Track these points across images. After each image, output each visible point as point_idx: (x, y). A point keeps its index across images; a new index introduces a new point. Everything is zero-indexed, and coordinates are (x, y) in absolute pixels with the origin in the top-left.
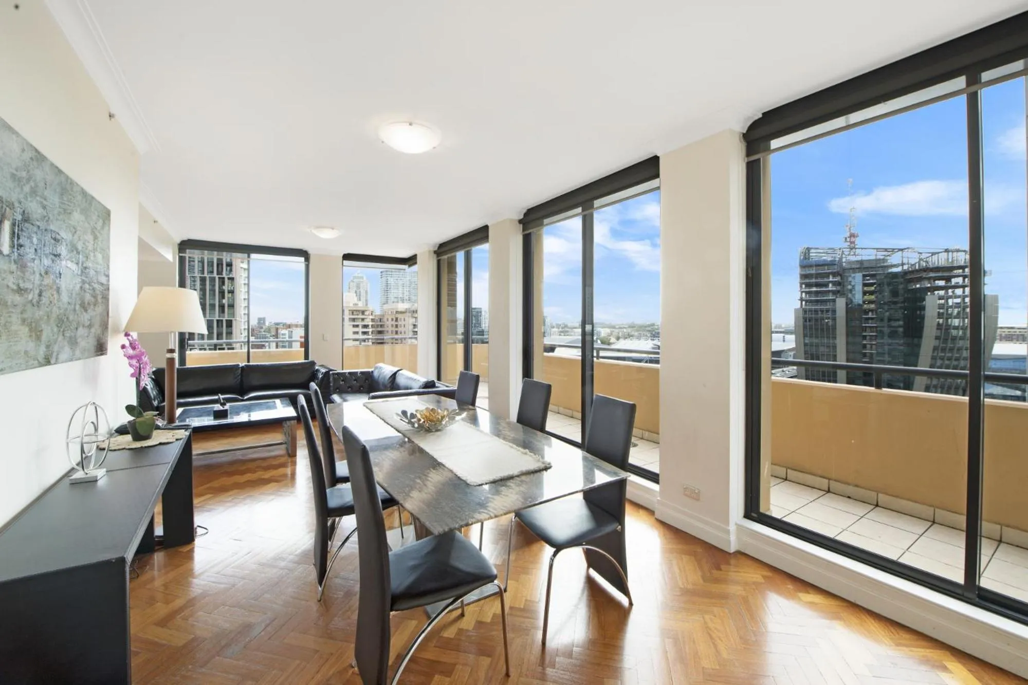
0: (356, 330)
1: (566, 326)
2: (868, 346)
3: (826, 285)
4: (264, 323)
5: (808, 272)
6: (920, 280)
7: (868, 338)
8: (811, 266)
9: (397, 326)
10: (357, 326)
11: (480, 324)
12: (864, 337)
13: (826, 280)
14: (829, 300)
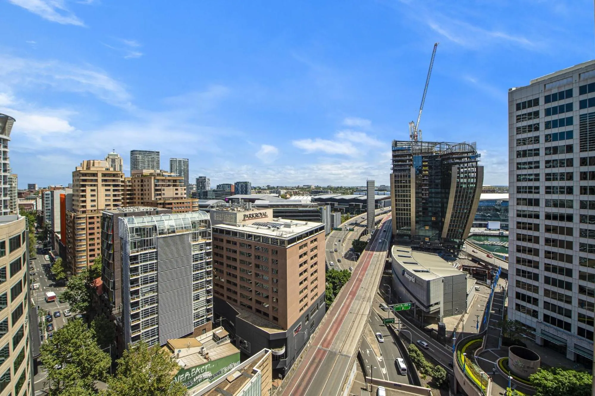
0: (108, 193)
1: (260, 188)
2: (424, 194)
3: (405, 161)
4: (34, 188)
5: (397, 153)
6: (449, 158)
7: (424, 190)
8: (398, 150)
9: (142, 190)
10: (109, 190)
11: (205, 187)
12: (423, 190)
13: (406, 158)
14: (407, 169)
